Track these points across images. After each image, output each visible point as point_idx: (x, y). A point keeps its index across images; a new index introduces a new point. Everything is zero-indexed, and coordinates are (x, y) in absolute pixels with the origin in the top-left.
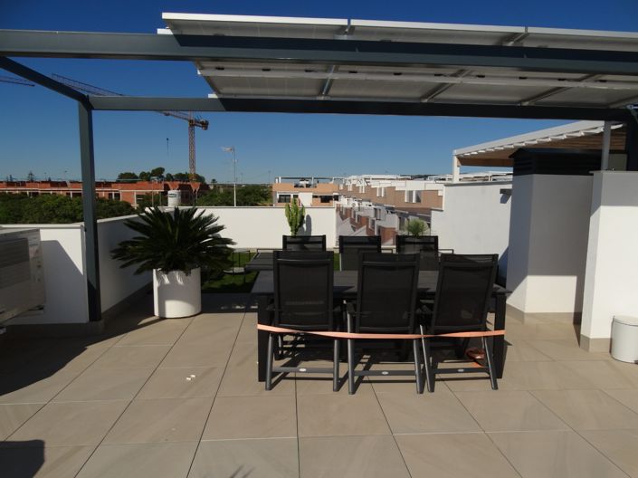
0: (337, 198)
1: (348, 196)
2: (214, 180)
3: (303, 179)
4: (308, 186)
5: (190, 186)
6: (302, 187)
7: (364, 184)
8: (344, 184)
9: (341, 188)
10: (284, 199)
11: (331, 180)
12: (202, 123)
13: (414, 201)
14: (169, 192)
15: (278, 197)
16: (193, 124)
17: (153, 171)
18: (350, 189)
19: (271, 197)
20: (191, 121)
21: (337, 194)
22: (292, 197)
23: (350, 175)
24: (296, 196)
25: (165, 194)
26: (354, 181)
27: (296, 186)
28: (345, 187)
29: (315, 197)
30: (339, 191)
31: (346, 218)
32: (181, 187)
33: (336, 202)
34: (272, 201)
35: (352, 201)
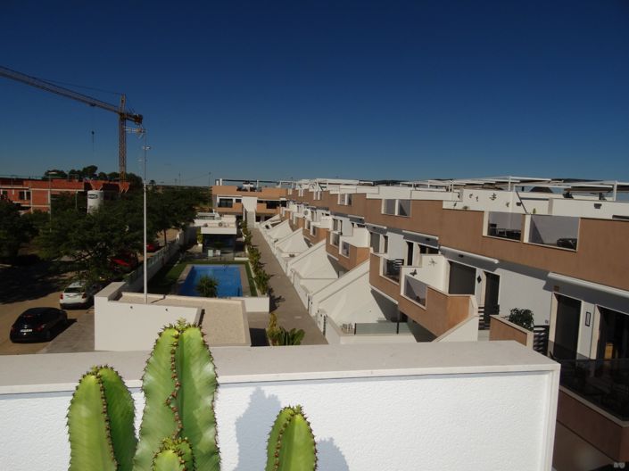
0: (284, 204)
1: (298, 201)
2: (153, 181)
3: (247, 182)
4: (252, 189)
5: (117, 186)
6: (246, 190)
7: (317, 189)
8: (294, 189)
9: (290, 192)
10: (226, 203)
11: (278, 184)
12: (135, 117)
13: (396, 214)
14: (90, 192)
15: (218, 201)
16: (124, 118)
17: (85, 169)
18: (301, 194)
19: (211, 201)
20: (121, 114)
21: (284, 199)
22: (234, 201)
23: (301, 179)
24: (239, 201)
25: (85, 194)
26: (304, 185)
27: (239, 189)
28: (295, 192)
29: (259, 202)
30: (287, 196)
31: (297, 227)
32: (105, 187)
33: (285, 209)
34: (211, 205)
35: (303, 209)
